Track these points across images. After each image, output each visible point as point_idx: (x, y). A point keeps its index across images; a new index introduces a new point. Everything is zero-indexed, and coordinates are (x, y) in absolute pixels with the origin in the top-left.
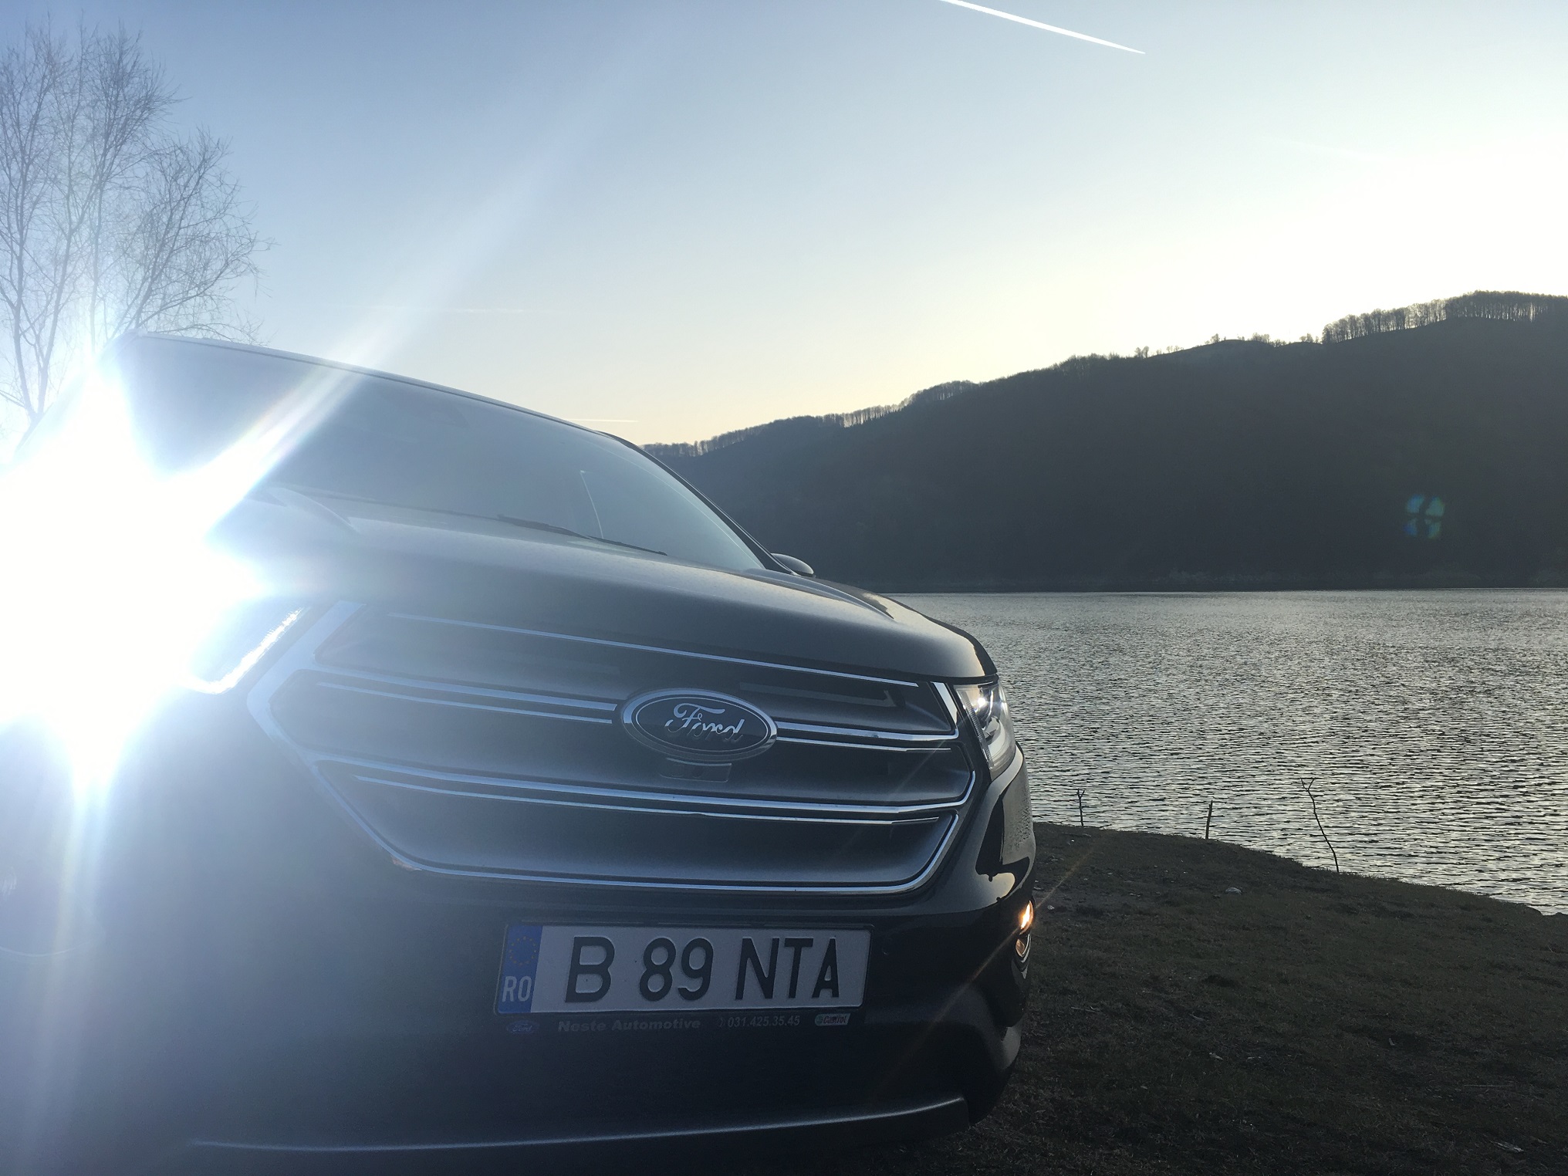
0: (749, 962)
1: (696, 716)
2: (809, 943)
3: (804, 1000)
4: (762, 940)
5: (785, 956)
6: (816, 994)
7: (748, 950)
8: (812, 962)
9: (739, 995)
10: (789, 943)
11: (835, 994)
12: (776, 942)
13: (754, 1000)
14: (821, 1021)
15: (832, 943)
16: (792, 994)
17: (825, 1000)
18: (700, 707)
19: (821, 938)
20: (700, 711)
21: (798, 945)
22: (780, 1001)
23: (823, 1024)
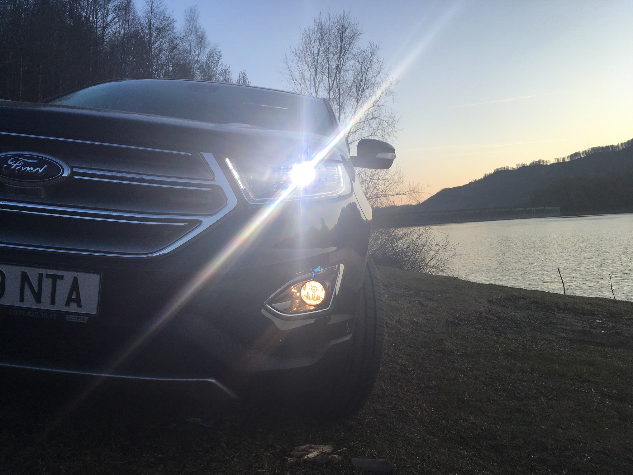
0: (26, 284)
1: (19, 163)
2: (61, 277)
3: (60, 306)
4: (33, 273)
5: (47, 284)
6: (67, 304)
7: (25, 278)
8: (64, 287)
9: (22, 299)
10: (48, 276)
11: (80, 306)
12: (41, 275)
13: (30, 302)
14: (68, 318)
15: (75, 279)
16: (53, 302)
17: (73, 308)
18: (23, 159)
19: (69, 276)
20: (23, 161)
21: (55, 278)
22: (46, 304)
23: (71, 320)
